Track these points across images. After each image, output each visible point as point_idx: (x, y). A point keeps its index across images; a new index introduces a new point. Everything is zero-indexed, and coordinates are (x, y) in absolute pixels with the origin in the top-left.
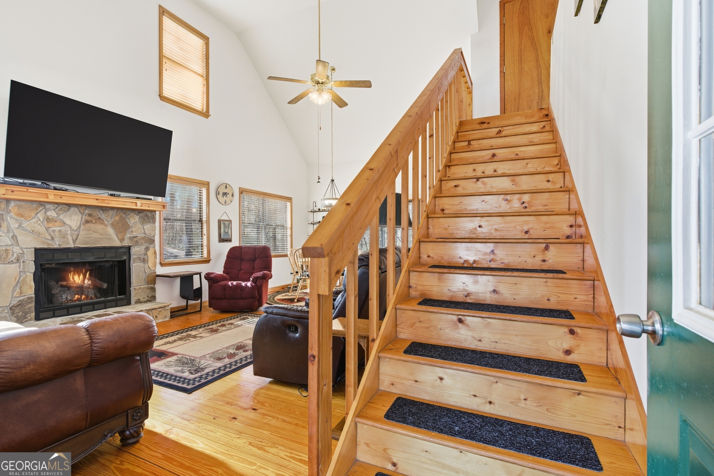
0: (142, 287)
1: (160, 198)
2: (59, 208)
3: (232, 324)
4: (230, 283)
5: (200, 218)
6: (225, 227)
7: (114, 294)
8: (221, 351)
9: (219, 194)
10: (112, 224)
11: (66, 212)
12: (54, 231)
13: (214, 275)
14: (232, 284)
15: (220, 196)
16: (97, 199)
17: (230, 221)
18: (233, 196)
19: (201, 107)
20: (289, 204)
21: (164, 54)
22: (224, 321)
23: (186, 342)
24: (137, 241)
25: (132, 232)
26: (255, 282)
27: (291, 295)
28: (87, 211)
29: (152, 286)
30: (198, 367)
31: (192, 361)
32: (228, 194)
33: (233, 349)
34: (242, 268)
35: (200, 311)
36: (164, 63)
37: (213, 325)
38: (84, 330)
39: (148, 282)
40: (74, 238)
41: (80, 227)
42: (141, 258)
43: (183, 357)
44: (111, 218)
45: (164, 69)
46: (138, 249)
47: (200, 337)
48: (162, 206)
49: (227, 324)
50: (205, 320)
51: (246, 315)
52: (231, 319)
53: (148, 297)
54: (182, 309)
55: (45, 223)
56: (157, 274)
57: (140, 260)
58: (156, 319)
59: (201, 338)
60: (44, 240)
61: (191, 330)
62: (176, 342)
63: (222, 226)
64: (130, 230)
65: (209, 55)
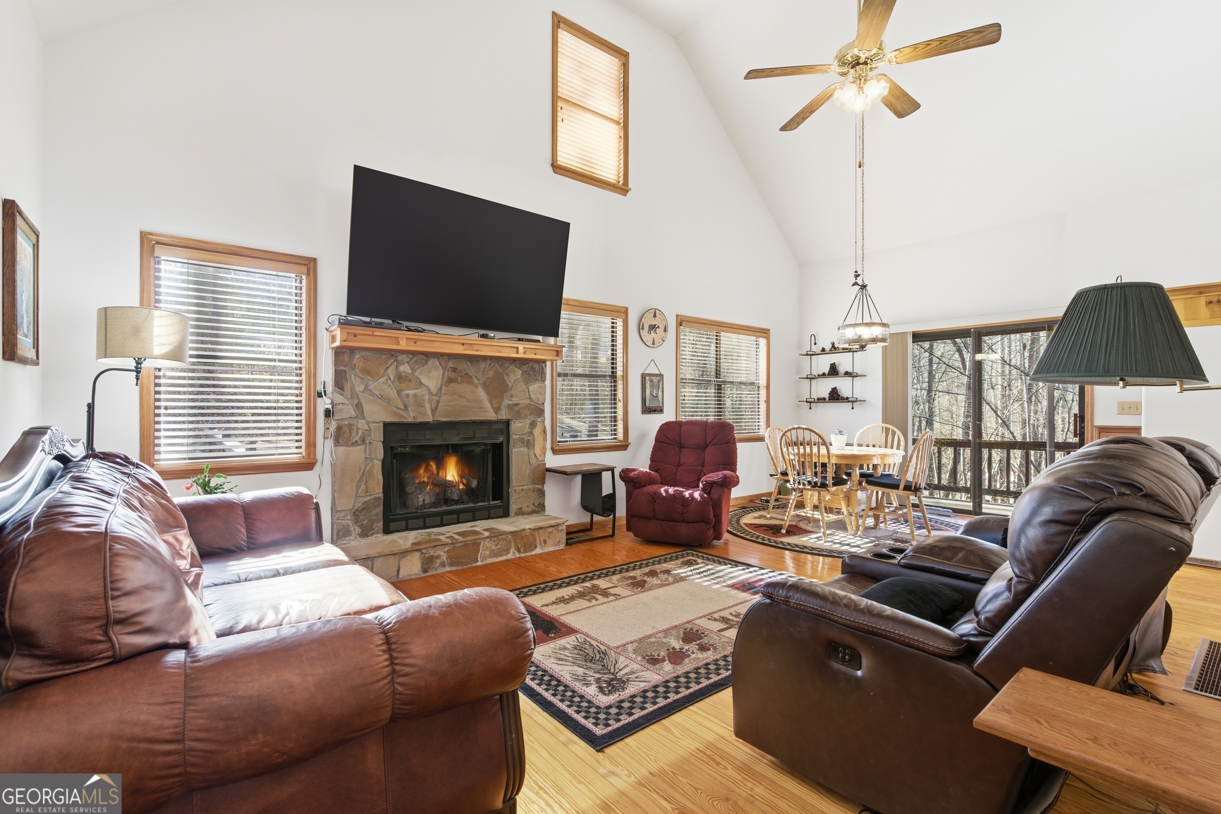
0: (525, 487)
1: (552, 339)
2: (414, 359)
3: (667, 572)
4: (662, 490)
5: (613, 372)
6: (652, 386)
7: (486, 498)
8: (653, 640)
9: (643, 328)
10: (485, 386)
11: (423, 366)
12: (408, 396)
13: (636, 472)
14: (666, 491)
15: (644, 333)
16: (463, 344)
17: (661, 376)
18: (665, 330)
19: (615, 178)
20: (762, 342)
21: (559, 95)
22: (653, 564)
23: (590, 604)
24: (519, 411)
25: (512, 396)
26: (708, 491)
27: (771, 518)
28: (450, 364)
29: (539, 486)
30: (613, 674)
31: (602, 655)
32: (658, 327)
33: (677, 638)
34: (682, 462)
35: (613, 535)
36: (559, 109)
37: (636, 571)
38: (379, 639)
39: (534, 480)
40: (433, 406)
41: (441, 388)
42: (524, 439)
43: (585, 642)
44: (483, 374)
45: (559, 119)
46: (520, 425)
47: (615, 595)
48: (555, 353)
49: (661, 572)
50: (620, 558)
51: (693, 555)
52: (665, 561)
53: (534, 504)
54: (583, 528)
55: (397, 383)
56: (547, 466)
57: (523, 442)
58: (545, 546)
59: (617, 599)
60: (395, 409)
61: (599, 577)
62: (574, 600)
63: (648, 384)
64: (508, 393)
65: (628, 83)
